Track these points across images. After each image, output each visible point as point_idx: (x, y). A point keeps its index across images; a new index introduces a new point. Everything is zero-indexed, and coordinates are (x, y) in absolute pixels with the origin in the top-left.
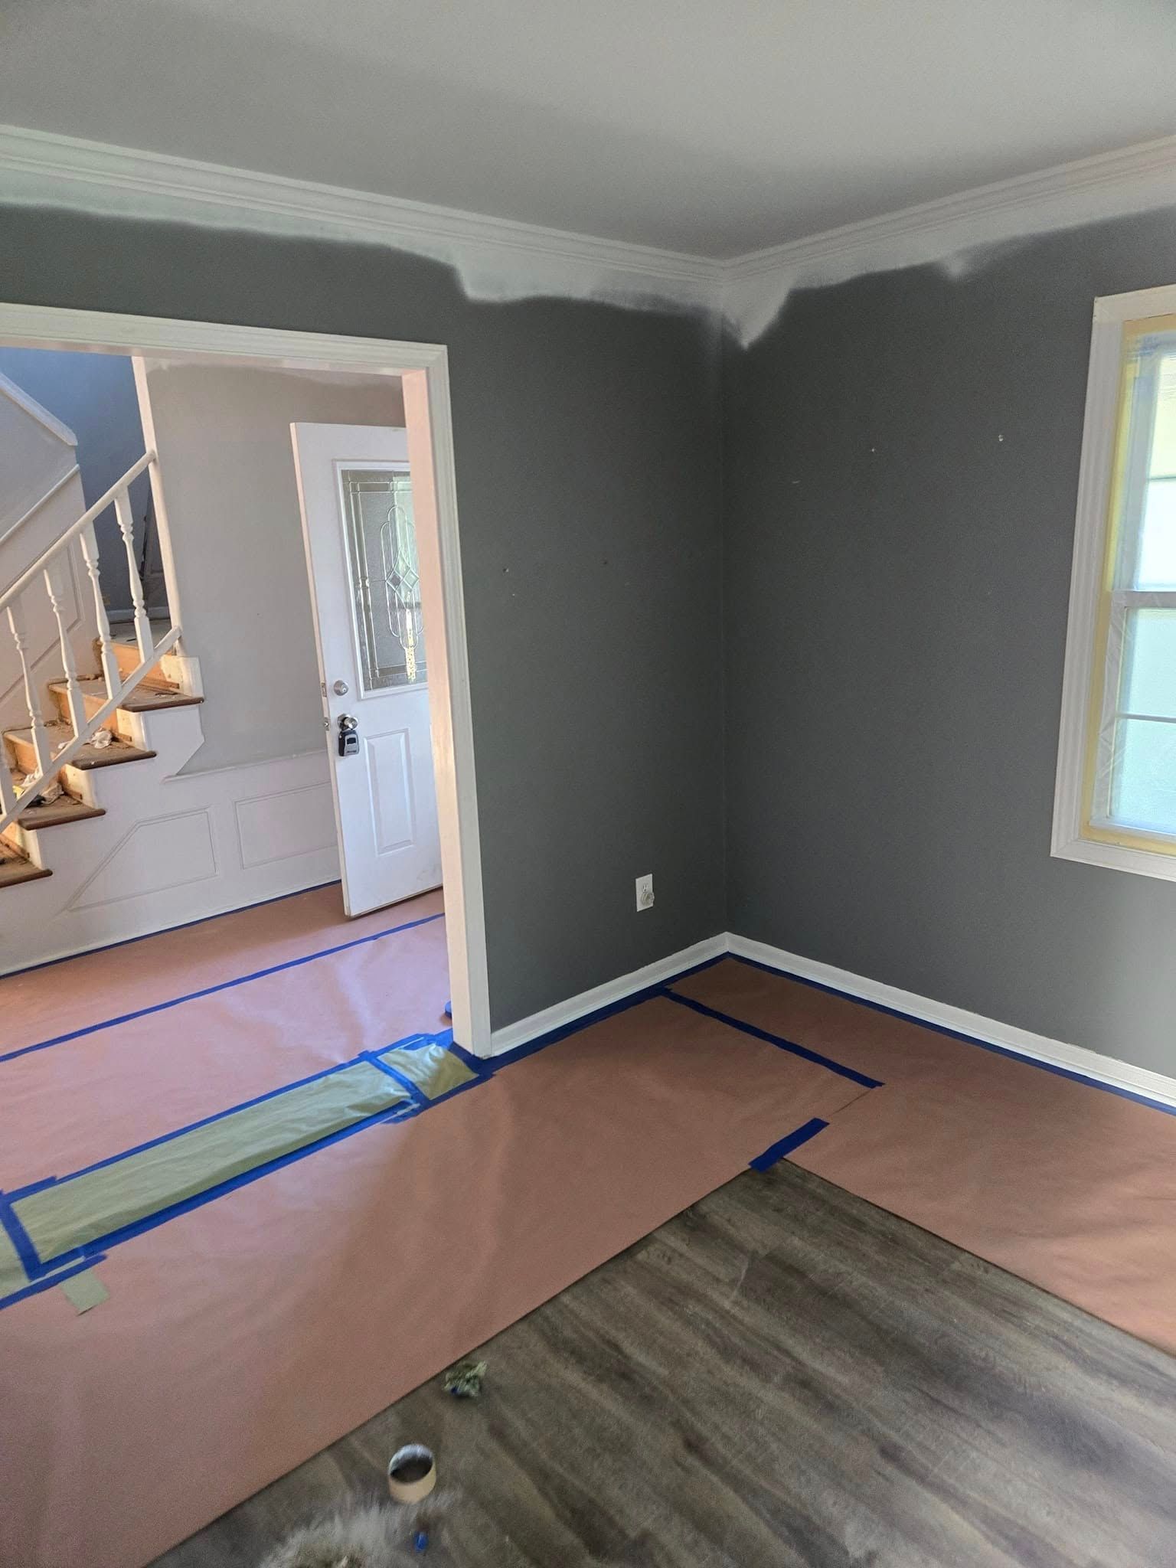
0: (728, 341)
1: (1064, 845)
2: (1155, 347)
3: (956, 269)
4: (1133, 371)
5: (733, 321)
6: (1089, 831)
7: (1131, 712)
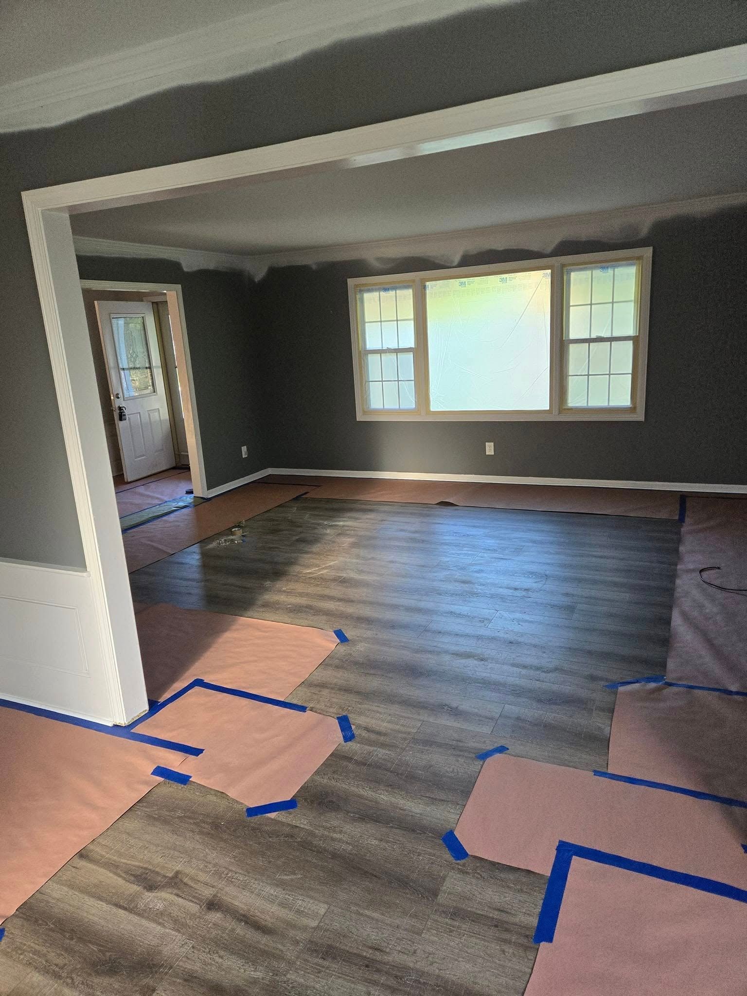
0: (251, 279)
1: (360, 417)
2: (362, 291)
3: (314, 267)
4: (358, 296)
5: (252, 274)
6: (365, 413)
7: (370, 380)
